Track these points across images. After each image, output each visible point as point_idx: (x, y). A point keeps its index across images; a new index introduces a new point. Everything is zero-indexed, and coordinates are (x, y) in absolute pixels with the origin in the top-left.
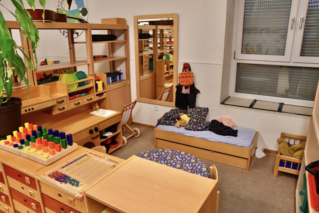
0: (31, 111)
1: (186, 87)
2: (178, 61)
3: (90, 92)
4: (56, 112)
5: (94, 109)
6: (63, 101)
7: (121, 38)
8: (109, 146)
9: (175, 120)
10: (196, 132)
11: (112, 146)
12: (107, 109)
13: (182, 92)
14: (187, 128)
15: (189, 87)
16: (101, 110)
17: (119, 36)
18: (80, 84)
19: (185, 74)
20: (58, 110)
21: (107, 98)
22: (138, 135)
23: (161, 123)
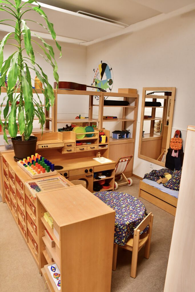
0: (46, 147)
1: (176, 151)
2: (172, 128)
3: (95, 143)
4: (65, 152)
5: (97, 156)
6: (71, 145)
7: (133, 105)
8: (102, 186)
9: (159, 177)
10: (172, 190)
11: (105, 187)
12: (107, 158)
13: (172, 155)
14: (164, 185)
15: (178, 151)
16: (102, 158)
17: (132, 102)
18: (87, 136)
19: (176, 140)
20: (67, 151)
21: (108, 150)
22: (130, 185)
23: (147, 177)
